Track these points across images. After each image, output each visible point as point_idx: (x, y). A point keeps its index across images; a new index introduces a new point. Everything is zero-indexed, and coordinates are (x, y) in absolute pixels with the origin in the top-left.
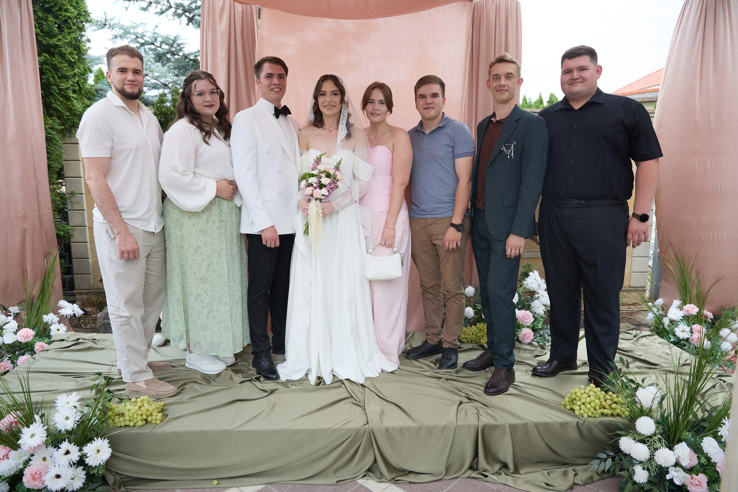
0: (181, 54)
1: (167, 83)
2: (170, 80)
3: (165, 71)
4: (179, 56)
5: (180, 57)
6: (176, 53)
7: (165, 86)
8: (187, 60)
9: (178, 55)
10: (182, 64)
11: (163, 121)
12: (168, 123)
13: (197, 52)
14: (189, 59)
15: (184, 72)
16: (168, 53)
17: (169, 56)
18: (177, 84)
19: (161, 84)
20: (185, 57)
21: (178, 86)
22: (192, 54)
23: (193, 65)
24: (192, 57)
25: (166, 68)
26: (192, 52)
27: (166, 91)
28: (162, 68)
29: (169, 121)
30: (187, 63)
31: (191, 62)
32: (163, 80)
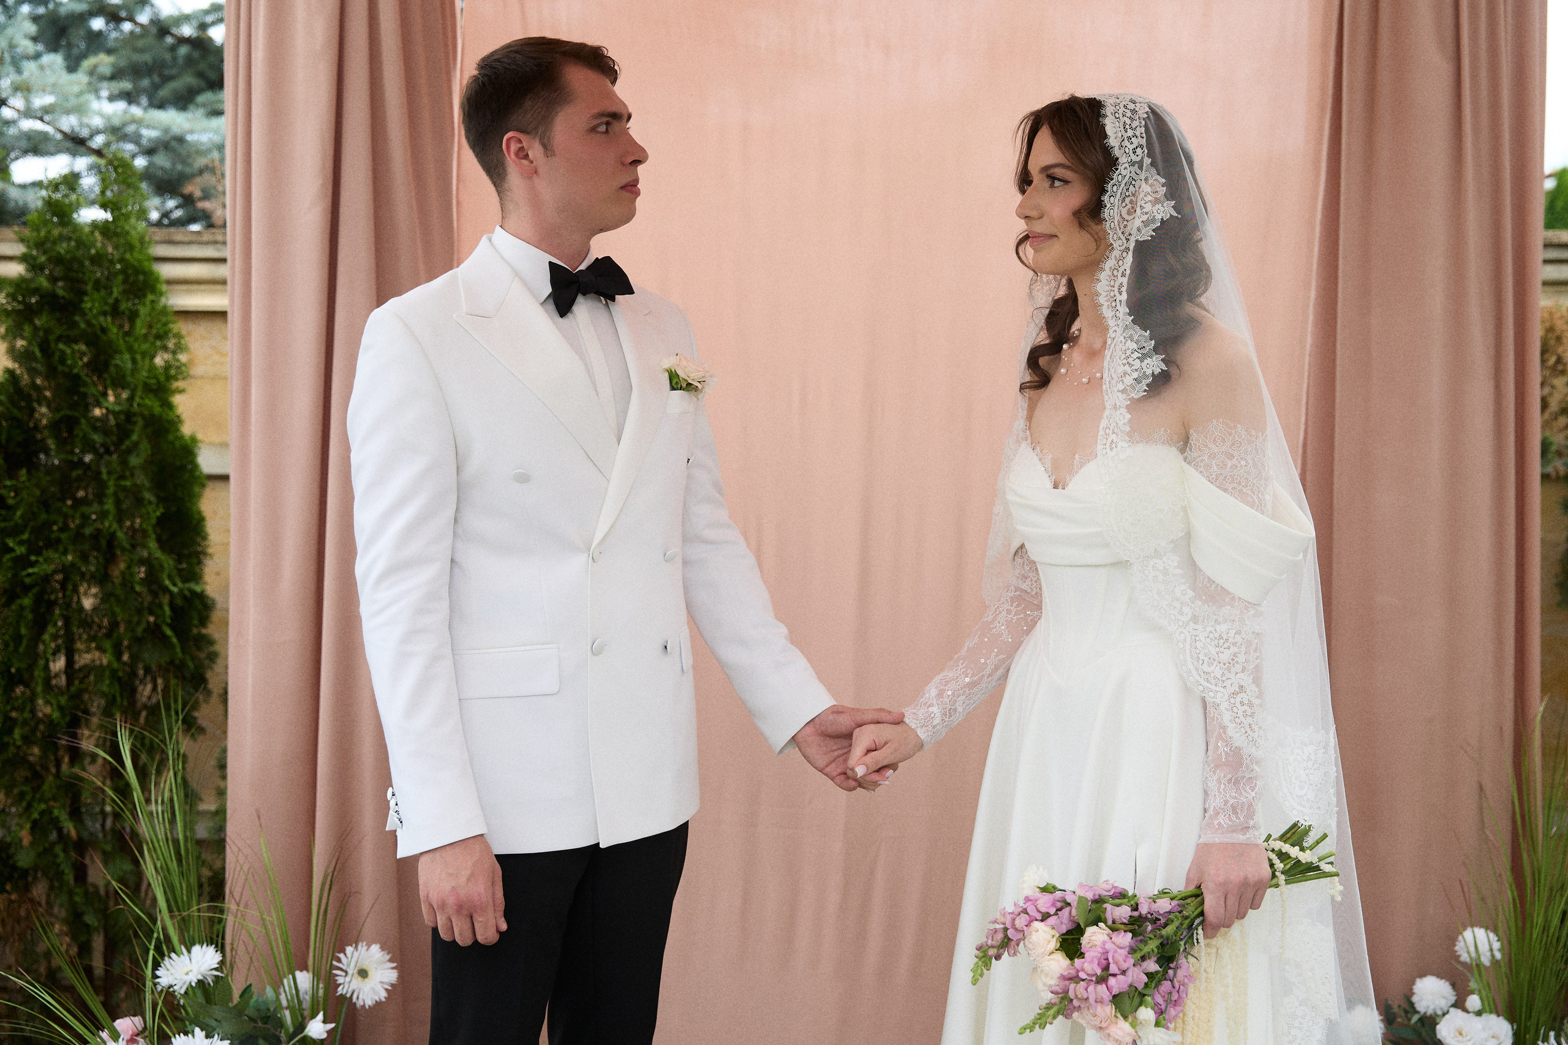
0: (143, 18)
1: (84, 133)
2: (97, 122)
3: (76, 89)
4: (136, 23)
5: (138, 30)
6: (123, 14)
7: (76, 143)
8: (169, 40)
9: (131, 19)
10: (147, 57)
11: (60, 292)
12: (82, 301)
13: (207, 12)
14: (172, 35)
15: (156, 87)
16: (92, 14)
17: (98, 24)
18: (125, 138)
19: (59, 136)
20: (162, 28)
21: (130, 147)
22: (186, 18)
23: (189, 61)
24: (187, 31)
25: (81, 78)
26: (188, 10)
27: (81, 163)
28: (65, 78)
29: (85, 293)
30: (168, 56)
31: (183, 50)
32: (69, 123)
